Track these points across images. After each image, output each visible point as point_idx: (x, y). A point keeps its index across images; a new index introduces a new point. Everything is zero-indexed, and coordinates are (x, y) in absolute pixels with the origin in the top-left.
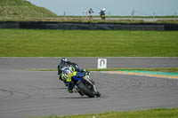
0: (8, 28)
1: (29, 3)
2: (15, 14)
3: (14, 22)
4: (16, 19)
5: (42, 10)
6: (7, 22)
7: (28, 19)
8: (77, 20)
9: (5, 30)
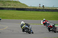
0: (12, 10)
1: (20, 2)
2: (15, 5)
3: (14, 8)
4: (15, 7)
5: (24, 4)
8: (35, 8)
9: (11, 11)
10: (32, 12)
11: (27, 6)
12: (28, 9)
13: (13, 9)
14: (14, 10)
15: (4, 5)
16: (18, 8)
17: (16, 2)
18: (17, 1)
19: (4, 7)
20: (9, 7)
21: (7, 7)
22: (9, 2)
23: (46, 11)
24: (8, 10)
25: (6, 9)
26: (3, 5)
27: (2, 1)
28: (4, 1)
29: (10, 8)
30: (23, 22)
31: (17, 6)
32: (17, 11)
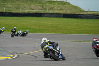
0: (57, 17)
1: (69, 3)
2: (61, 9)
3: (60, 14)
4: (62, 12)
5: (76, 8)
6: (57, 14)
7: (68, 12)
8: (95, 14)
9: (55, 18)
11: (82, 11)
12: (84, 16)
13: (58, 15)
14: (59, 17)
15: (43, 9)
16: (66, 13)
17: (63, 3)
18: (65, 1)
19: (43, 13)
20: (51, 12)
21: (47, 11)
22: (51, 4)
24: (50, 17)
25: (45, 15)
26: (41, 8)
27: (40, 2)
28: (43, 2)
29: (52, 14)
31: (65, 10)
32: (65, 19)
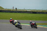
10: (7, 13)
23: (19, 12)
30: (16, 21)
